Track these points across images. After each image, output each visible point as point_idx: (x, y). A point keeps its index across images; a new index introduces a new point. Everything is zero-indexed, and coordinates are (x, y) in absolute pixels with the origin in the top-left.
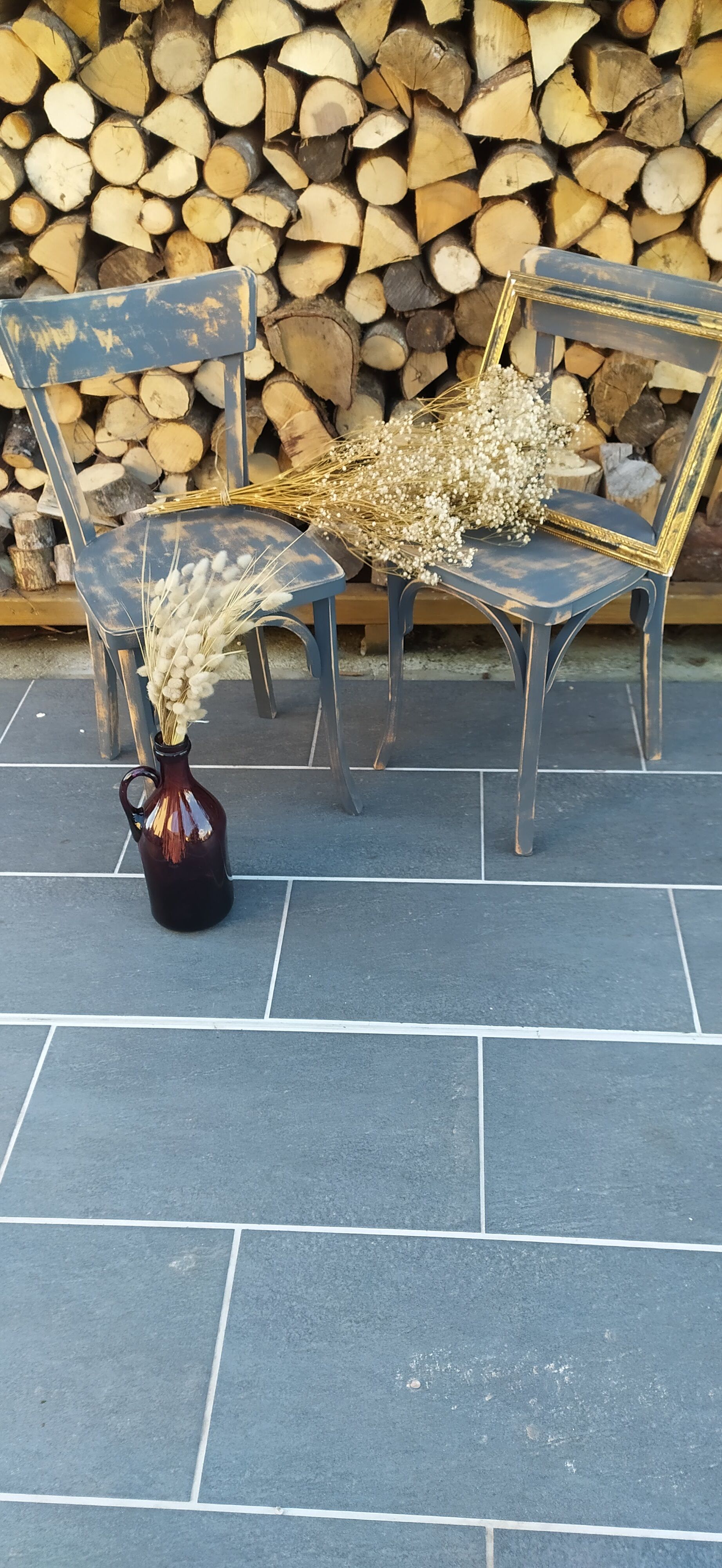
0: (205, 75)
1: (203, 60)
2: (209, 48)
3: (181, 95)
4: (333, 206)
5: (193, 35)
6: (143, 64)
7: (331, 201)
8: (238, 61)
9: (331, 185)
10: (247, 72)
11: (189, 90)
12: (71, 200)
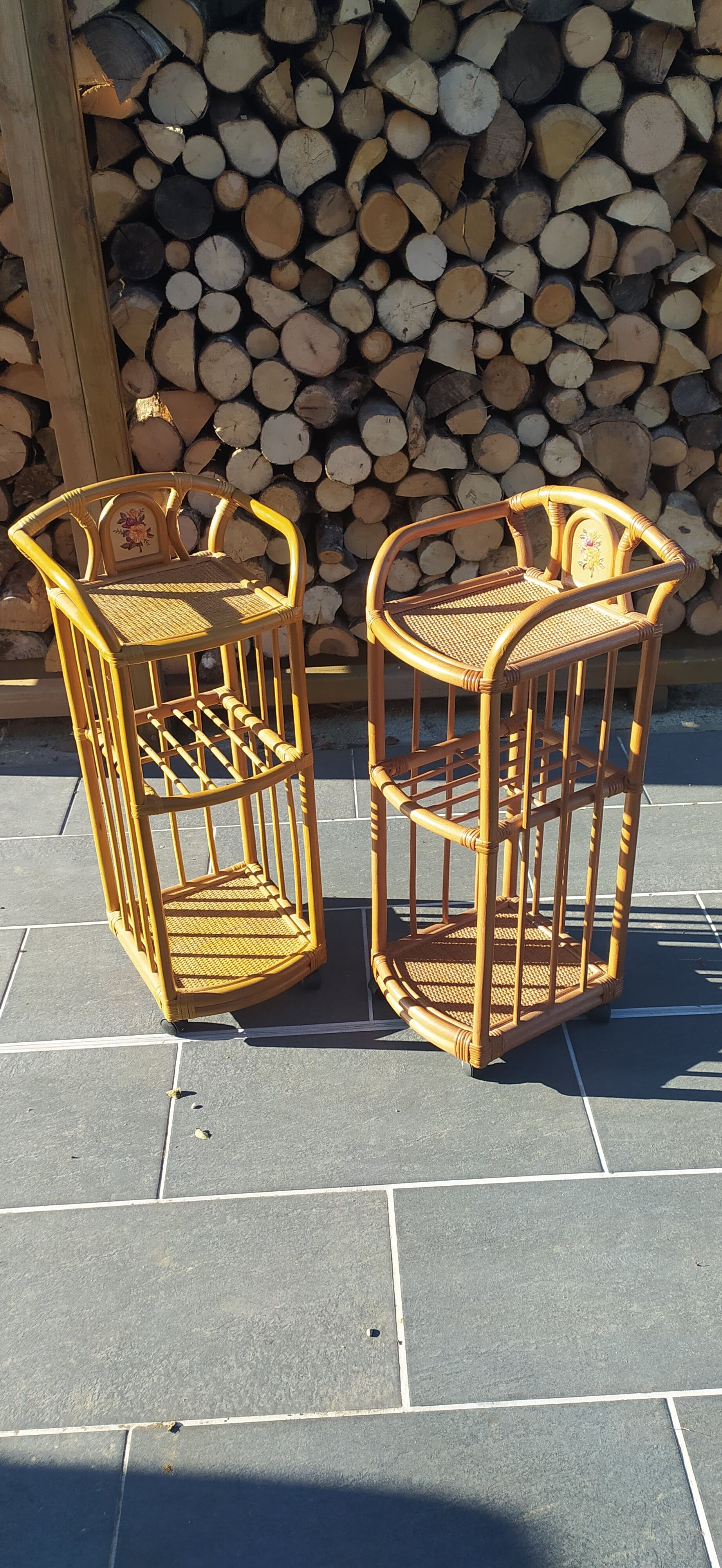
0: (543, 228)
1: (544, 215)
2: (550, 205)
3: (522, 244)
4: (638, 332)
5: (540, 196)
6: (493, 219)
7: (637, 327)
8: (573, 215)
9: (639, 314)
10: (579, 226)
11: (528, 240)
12: (414, 332)
